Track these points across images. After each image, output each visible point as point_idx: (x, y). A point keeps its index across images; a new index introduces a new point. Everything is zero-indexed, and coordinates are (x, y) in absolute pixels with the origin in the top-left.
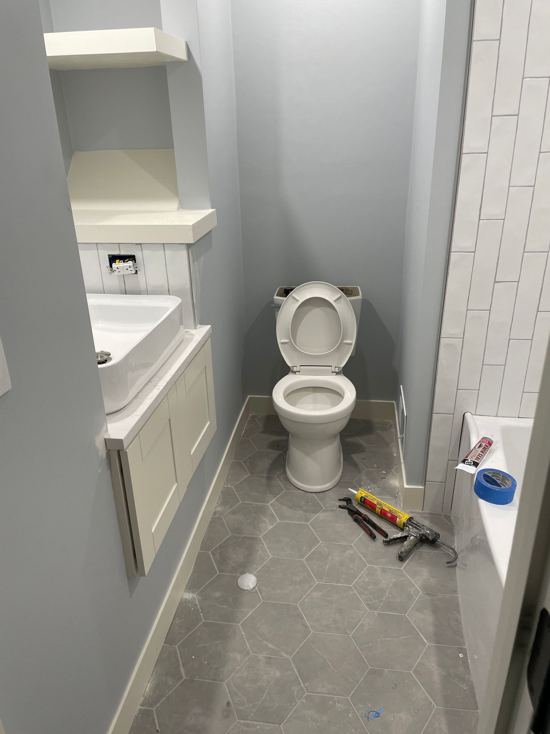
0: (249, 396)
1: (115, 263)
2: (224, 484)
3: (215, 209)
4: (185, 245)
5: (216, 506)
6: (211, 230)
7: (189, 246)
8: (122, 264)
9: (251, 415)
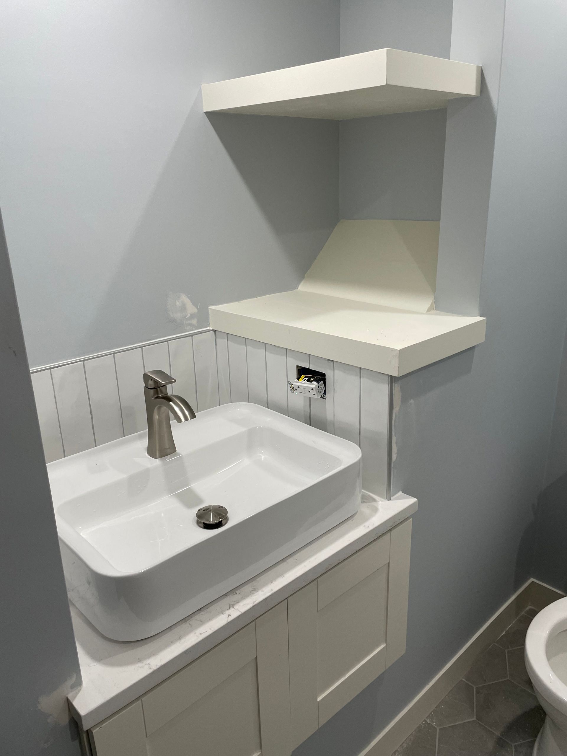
0: (532, 580)
1: (298, 380)
2: (429, 716)
3: (486, 318)
4: (387, 377)
5: (397, 751)
6: (473, 348)
7: (392, 380)
8: (305, 383)
9: (529, 607)
